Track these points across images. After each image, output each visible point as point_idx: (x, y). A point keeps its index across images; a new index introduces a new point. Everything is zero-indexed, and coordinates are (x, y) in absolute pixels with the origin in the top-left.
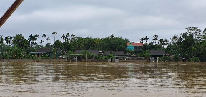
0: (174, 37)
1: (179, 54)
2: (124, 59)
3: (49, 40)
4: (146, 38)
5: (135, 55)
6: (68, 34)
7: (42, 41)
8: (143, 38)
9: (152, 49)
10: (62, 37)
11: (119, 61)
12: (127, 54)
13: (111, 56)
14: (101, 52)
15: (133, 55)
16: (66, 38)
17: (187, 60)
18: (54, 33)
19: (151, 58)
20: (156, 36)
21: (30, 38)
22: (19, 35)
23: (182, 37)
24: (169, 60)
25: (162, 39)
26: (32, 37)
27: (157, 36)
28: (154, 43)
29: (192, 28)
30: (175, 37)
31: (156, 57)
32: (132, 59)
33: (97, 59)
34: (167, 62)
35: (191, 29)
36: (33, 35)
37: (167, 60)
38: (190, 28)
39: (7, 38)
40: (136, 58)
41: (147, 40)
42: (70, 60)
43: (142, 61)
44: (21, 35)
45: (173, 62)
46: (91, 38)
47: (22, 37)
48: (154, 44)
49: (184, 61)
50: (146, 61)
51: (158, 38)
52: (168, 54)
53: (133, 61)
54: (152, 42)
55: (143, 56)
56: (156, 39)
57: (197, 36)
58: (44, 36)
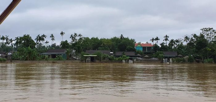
0: (185, 38)
1: (192, 55)
2: (137, 60)
3: (54, 40)
4: (157, 39)
5: (148, 56)
6: (76, 34)
7: (47, 41)
8: (153, 39)
9: (163, 49)
10: (70, 38)
11: (133, 62)
12: (139, 55)
13: (125, 57)
14: (112, 53)
15: (147, 56)
16: (74, 38)
17: (201, 61)
18: (62, 33)
19: (164, 59)
20: (166, 36)
21: (37, 39)
22: (26, 35)
23: (193, 38)
24: (184, 62)
25: (173, 40)
26: (40, 37)
27: (168, 37)
28: (165, 43)
29: (207, 28)
30: (187, 38)
31: (169, 58)
32: (145, 60)
33: (111, 60)
34: (182, 63)
35: (205, 30)
36: (40, 36)
37: (181, 61)
38: (205, 28)
39: (17, 38)
40: (150, 59)
41: (158, 41)
42: (84, 61)
43: (156, 62)
44: (28, 36)
45: (187, 63)
46: (97, 38)
47: (29, 37)
48: (165, 45)
49: (198, 62)
50: (160, 62)
51: (168, 39)
52: (180, 55)
53: (147, 62)
54: (163, 43)
55: (156, 57)
56: (166, 40)
57: (208, 37)
58: (52, 36)
